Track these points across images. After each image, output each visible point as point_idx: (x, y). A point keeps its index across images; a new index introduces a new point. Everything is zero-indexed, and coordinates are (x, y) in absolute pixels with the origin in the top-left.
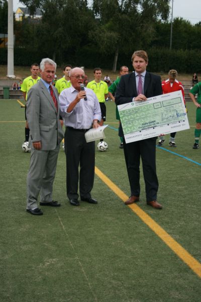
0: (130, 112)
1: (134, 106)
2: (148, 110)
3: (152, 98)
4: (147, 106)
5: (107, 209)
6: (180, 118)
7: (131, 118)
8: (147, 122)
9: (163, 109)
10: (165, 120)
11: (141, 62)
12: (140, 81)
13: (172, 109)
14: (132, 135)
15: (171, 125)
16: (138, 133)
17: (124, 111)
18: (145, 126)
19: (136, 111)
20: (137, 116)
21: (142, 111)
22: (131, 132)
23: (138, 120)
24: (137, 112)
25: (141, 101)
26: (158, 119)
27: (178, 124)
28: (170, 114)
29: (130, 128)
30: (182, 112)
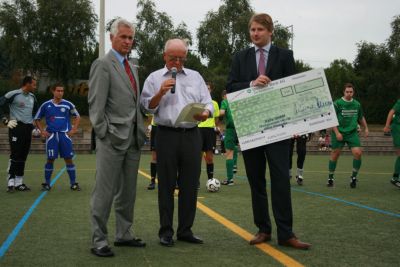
0: (245, 104)
1: (252, 94)
2: (273, 99)
3: (278, 81)
4: (270, 92)
5: (224, 250)
6: (323, 110)
7: (248, 112)
8: (273, 117)
9: (296, 97)
10: (299, 114)
11: (260, 29)
12: (262, 59)
13: (310, 96)
14: (249, 138)
15: (309, 121)
16: (260, 135)
17: (236, 103)
18: (269, 125)
19: (255, 101)
20: (256, 109)
21: (264, 101)
22: (249, 134)
23: (258, 114)
24: (255, 103)
25: (263, 86)
26: (289, 112)
27: (320, 119)
28: (307, 105)
29: (247, 127)
30: (325, 100)
